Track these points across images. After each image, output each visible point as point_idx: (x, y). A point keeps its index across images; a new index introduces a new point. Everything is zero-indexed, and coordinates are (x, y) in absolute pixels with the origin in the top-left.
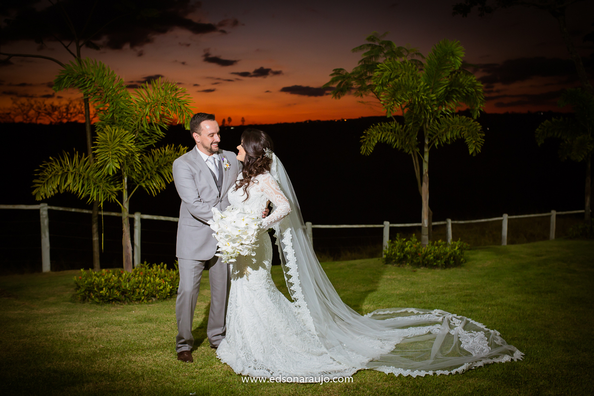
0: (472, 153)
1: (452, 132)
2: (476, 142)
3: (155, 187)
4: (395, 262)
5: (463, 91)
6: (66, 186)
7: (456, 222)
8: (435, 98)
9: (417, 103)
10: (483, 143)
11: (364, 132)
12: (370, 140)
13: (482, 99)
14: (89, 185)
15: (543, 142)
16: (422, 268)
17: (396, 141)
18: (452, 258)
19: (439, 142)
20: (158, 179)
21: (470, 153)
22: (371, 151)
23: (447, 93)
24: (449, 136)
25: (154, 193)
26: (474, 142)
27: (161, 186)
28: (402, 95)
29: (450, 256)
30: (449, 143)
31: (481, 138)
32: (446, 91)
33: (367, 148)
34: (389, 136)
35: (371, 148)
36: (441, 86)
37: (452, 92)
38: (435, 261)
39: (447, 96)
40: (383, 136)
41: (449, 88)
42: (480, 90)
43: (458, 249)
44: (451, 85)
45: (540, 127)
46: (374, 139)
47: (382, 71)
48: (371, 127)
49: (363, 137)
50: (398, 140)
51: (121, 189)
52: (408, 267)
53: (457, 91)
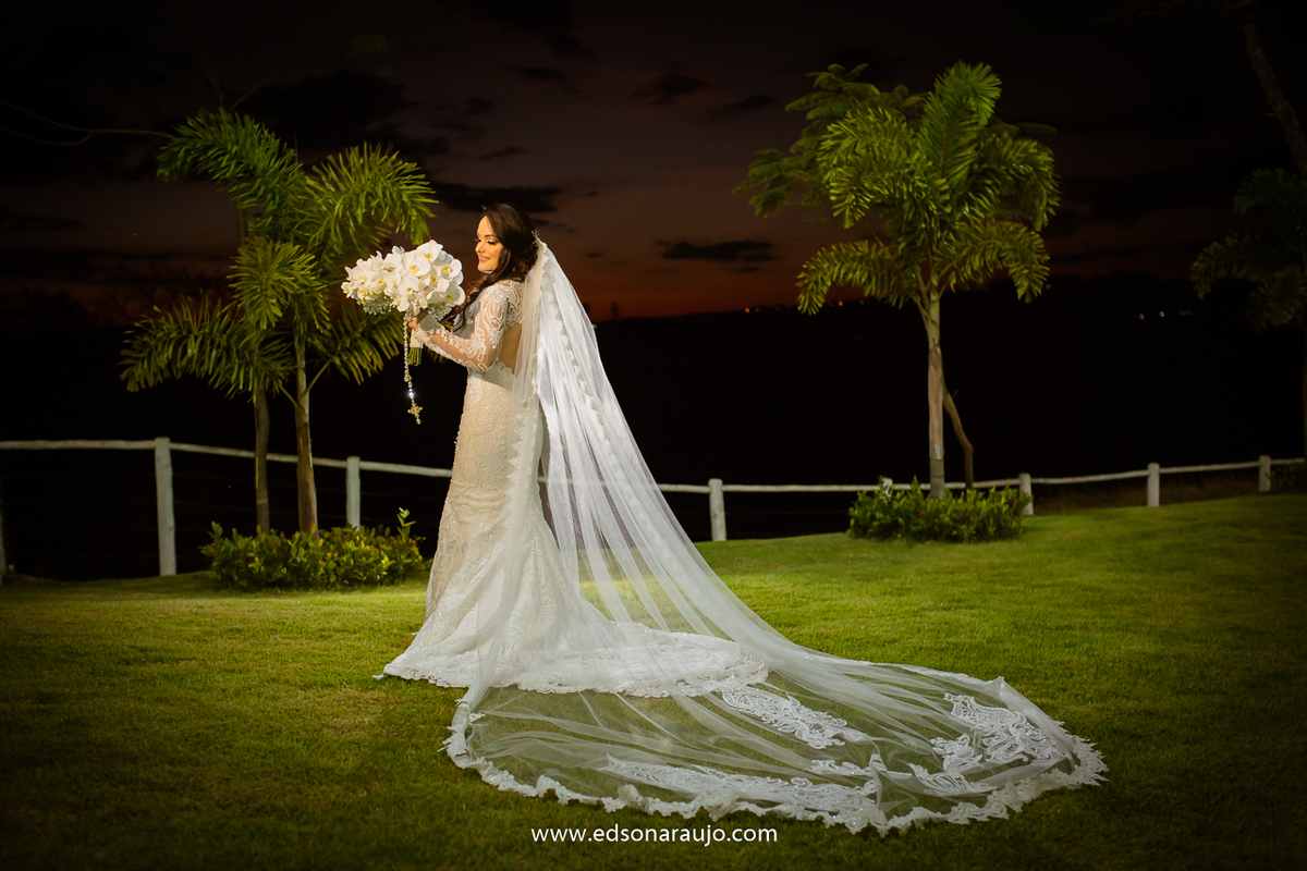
0: (1024, 296)
1: (983, 255)
2: (1030, 273)
3: (361, 367)
4: (872, 535)
5: (1007, 171)
6: (185, 361)
7: (1041, 481)
8: (946, 187)
9: (905, 197)
10: (1046, 274)
11: (805, 266)
12: (816, 283)
13: (1052, 188)
14: (229, 359)
15: (1209, 290)
16: (928, 543)
17: (869, 279)
18: (991, 521)
19: (958, 277)
20: (367, 351)
21: (1019, 297)
22: (820, 305)
23: (974, 177)
24: (977, 264)
25: (359, 379)
26: (1026, 271)
27: (372, 363)
28: (875, 181)
29: (988, 517)
30: (981, 281)
31: (1040, 263)
32: (971, 173)
33: (811, 298)
34: (855, 271)
35: (820, 298)
36: (961, 163)
37: (984, 174)
38: (955, 528)
39: (975, 184)
40: (843, 271)
41: (976, 167)
42: (1046, 169)
43: (1005, 503)
44: (981, 161)
45: (1200, 258)
46: (825, 278)
47: (837, 137)
48: (819, 254)
49: (801, 276)
50: (874, 279)
51: (292, 368)
52: (898, 543)
53: (992, 171)
